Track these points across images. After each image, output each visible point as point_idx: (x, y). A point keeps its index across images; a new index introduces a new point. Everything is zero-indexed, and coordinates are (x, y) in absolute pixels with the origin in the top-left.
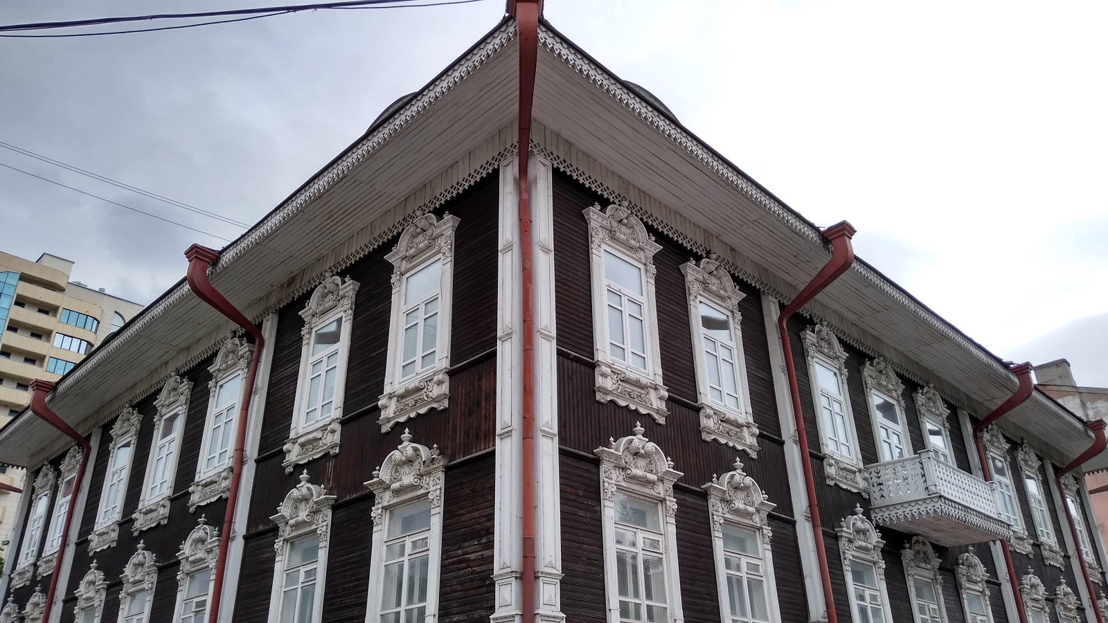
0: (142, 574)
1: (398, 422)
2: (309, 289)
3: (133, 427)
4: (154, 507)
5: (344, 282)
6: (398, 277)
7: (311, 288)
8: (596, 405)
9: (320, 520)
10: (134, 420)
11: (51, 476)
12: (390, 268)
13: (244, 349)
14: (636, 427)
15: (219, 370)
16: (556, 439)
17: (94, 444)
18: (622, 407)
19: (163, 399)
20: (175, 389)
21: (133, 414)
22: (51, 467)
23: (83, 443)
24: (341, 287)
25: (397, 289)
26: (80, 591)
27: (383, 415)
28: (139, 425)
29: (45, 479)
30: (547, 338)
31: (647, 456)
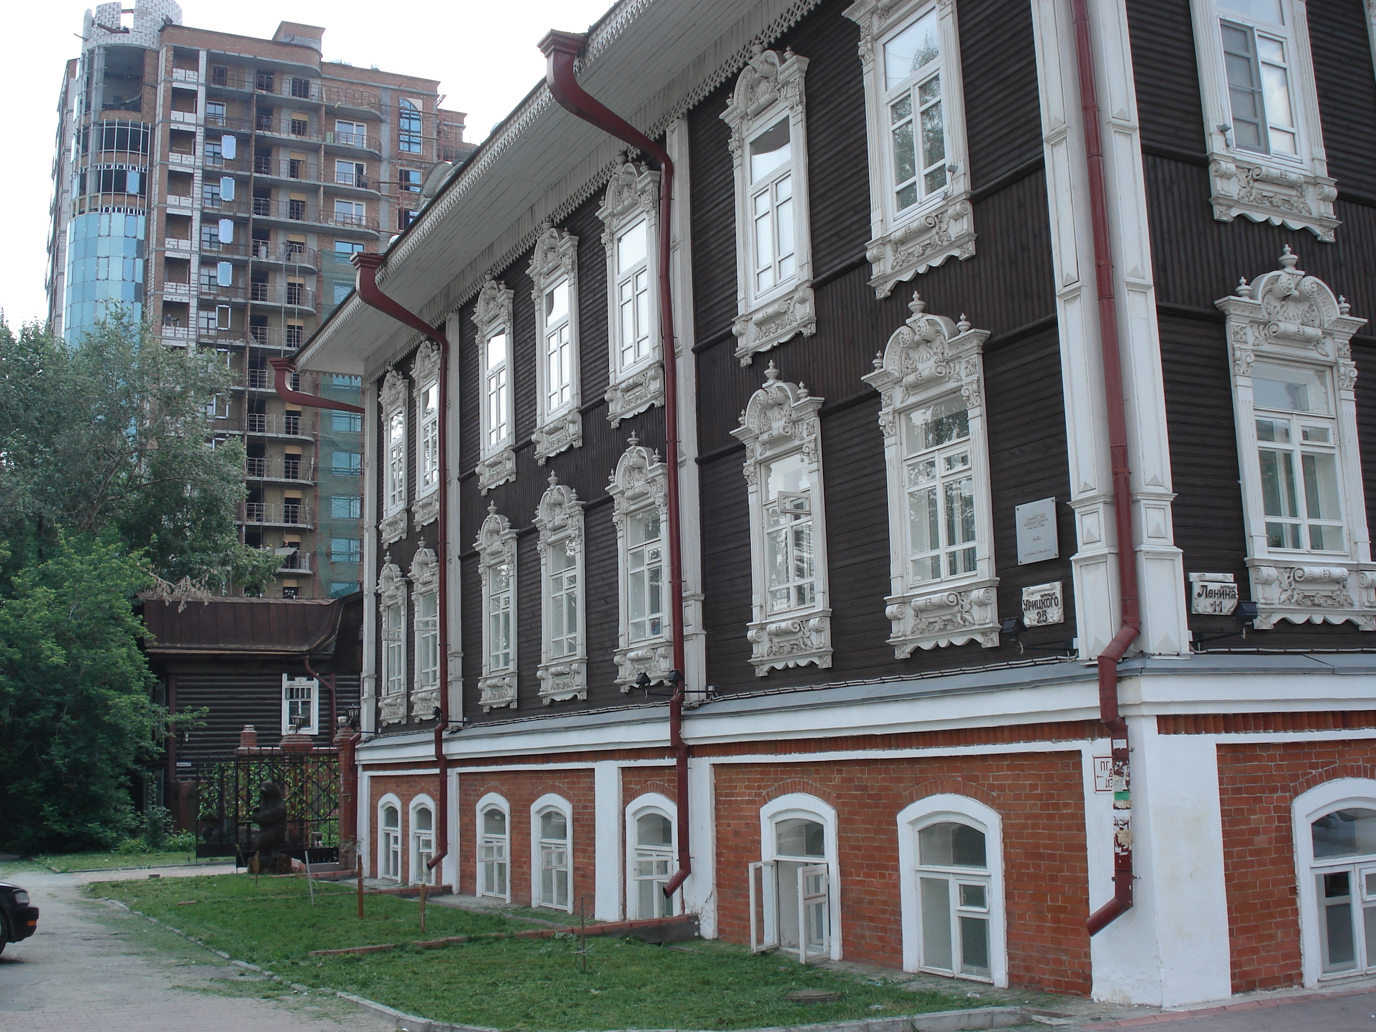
0: (562, 516)
1: (900, 283)
2: (730, 75)
3: (502, 309)
4: (560, 425)
5: (783, 61)
6: (869, 45)
7: (733, 73)
8: (1215, 227)
9: (805, 433)
10: (502, 298)
11: (401, 386)
12: (854, 30)
13: (646, 179)
14: (1283, 254)
15: (613, 215)
16: (1152, 294)
17: (453, 337)
18: (1259, 224)
19: (538, 265)
20: (552, 248)
21: (500, 290)
22: (398, 375)
23: (437, 335)
24: (780, 69)
25: (871, 65)
26: (481, 544)
27: (876, 270)
28: (511, 306)
29: (393, 392)
30: (1124, 131)
31: (1304, 298)
